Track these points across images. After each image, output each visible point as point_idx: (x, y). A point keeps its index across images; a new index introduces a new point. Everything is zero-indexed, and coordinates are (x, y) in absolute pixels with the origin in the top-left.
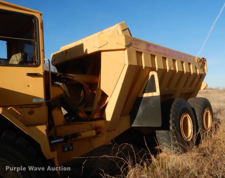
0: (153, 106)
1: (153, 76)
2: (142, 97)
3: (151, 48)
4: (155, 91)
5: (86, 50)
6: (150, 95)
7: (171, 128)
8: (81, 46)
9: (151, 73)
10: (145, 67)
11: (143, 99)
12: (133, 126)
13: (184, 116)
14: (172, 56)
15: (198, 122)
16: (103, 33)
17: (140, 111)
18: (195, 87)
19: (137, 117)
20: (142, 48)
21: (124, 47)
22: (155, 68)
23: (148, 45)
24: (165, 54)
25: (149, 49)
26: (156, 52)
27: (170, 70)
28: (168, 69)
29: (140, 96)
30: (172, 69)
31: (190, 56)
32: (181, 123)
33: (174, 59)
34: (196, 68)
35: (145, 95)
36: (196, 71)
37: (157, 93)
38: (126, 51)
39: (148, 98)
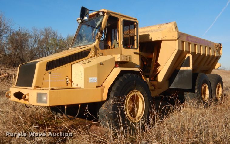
0: (186, 76)
1: (189, 57)
2: (179, 70)
3: (189, 39)
4: (189, 66)
5: (152, 38)
6: (185, 68)
7: (196, 91)
8: (148, 35)
9: (188, 55)
10: (185, 51)
11: (180, 71)
12: (170, 88)
13: (204, 86)
14: (200, 43)
15: (212, 91)
16: (161, 28)
17: (177, 78)
18: (211, 66)
19: (173, 82)
20: (184, 39)
21: (177, 39)
22: (190, 52)
23: (188, 36)
24: (196, 42)
25: (188, 39)
26: (191, 41)
27: (198, 53)
28: (197, 52)
29: (177, 69)
30: (199, 52)
31: (211, 42)
32: (202, 90)
33: (201, 45)
34: (214, 52)
35: (182, 69)
36: (214, 54)
37: (191, 68)
38: (177, 41)
39: (183, 71)
